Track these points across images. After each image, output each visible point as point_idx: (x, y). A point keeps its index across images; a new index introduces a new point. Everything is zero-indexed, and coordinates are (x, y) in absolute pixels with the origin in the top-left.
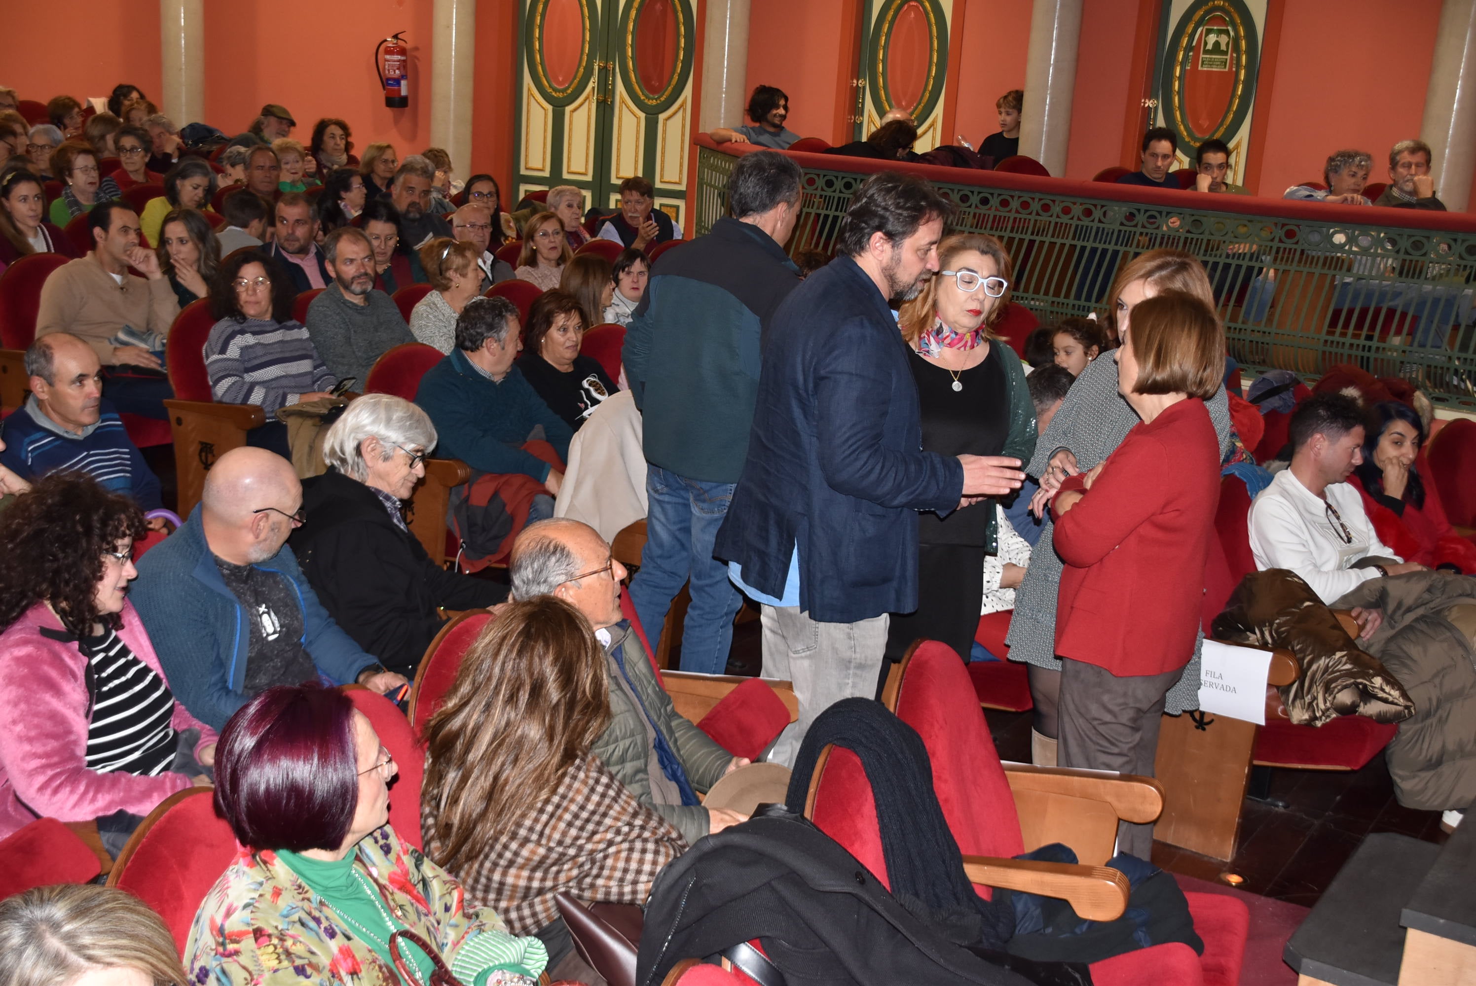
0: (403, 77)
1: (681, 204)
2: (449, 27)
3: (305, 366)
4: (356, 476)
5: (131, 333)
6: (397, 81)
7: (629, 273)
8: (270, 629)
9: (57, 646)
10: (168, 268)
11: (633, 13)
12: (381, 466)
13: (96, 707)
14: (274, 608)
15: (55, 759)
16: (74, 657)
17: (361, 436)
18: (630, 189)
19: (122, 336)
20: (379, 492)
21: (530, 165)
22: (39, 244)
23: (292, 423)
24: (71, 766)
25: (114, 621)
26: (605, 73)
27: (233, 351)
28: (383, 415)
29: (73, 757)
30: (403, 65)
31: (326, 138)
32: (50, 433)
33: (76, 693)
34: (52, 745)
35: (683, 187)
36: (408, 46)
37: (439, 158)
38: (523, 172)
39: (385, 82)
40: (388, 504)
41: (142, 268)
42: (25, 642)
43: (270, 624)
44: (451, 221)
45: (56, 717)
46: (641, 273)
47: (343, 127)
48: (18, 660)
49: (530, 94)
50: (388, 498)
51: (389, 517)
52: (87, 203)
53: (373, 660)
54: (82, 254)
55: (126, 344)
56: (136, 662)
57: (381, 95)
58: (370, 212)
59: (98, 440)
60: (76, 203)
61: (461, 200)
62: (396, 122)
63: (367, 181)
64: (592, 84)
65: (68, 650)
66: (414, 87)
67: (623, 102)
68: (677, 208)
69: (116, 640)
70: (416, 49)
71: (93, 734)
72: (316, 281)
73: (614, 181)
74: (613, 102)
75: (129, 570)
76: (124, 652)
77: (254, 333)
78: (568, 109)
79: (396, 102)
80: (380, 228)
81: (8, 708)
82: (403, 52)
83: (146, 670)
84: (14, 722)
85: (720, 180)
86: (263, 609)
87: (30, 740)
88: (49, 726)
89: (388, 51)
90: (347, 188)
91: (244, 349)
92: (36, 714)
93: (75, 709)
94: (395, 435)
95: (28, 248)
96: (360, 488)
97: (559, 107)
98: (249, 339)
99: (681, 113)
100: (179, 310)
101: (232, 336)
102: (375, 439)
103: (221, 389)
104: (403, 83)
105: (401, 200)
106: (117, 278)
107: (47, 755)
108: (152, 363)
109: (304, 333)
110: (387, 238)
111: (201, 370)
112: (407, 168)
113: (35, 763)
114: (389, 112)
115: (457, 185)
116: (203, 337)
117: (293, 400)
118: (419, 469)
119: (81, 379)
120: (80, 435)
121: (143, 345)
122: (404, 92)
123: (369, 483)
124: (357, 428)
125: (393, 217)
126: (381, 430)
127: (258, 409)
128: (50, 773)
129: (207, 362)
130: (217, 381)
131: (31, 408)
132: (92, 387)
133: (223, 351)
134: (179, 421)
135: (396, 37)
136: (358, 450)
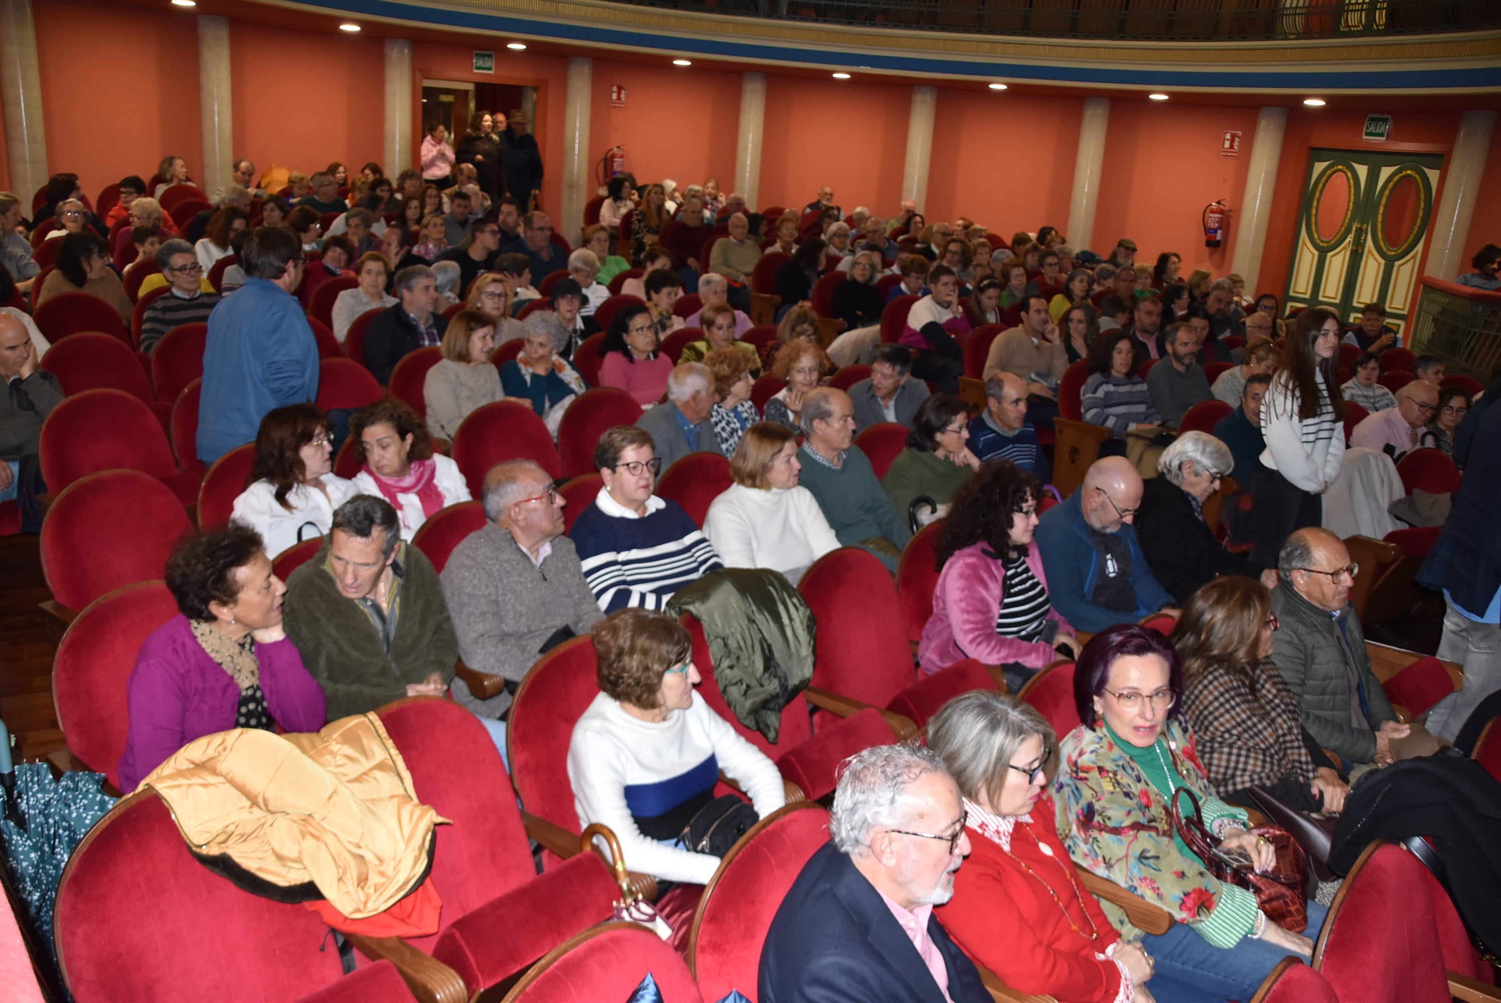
0: (1219, 228)
1: (1402, 324)
2: (1255, 198)
3: (1142, 408)
4: (1176, 482)
5: (1039, 375)
6: (1215, 231)
7: (1365, 368)
8: (1111, 570)
9: (989, 561)
10: (1067, 338)
11: (1387, 192)
12: (1192, 478)
13: (1007, 601)
14: (1115, 557)
15: (980, 626)
16: (998, 569)
17: (1184, 459)
18: (1372, 311)
19: (1033, 376)
20: (1189, 494)
21: (1298, 290)
22: (992, 318)
23: (1131, 441)
24: (988, 631)
25: (1023, 550)
26: (1360, 232)
27: (1100, 393)
28: (1200, 447)
29: (990, 626)
30: (1221, 221)
31: (1169, 264)
32: (993, 431)
33: (996, 589)
34: (979, 617)
35: (1405, 312)
36: (1226, 208)
37: (1236, 281)
38: (1291, 294)
39: (1207, 230)
40: (1194, 503)
41: (1049, 336)
42: (973, 555)
43: (1112, 567)
44: (1244, 323)
45: (984, 602)
46: (1373, 369)
47: (1177, 256)
48: (968, 565)
49: (1304, 243)
50: (1194, 499)
51: (1193, 510)
52: (1019, 295)
53: (1172, 600)
54: (1016, 326)
55: (1034, 381)
56: (1032, 577)
57: (1204, 239)
58: (1193, 312)
59: (1019, 439)
60: (1013, 295)
61: (1251, 310)
62: (1211, 255)
63: (1191, 295)
64: (1350, 238)
65: (996, 564)
66: (1226, 235)
67: (1370, 251)
68: (1399, 326)
69: (1024, 562)
70: (1231, 211)
71: (1002, 616)
72: (1154, 354)
73: (1355, 304)
74: (1363, 252)
75: (1034, 520)
76: (1027, 570)
77: (1115, 385)
78: (1330, 254)
79: (1212, 244)
80: (1197, 322)
81: (958, 592)
82: (1222, 212)
83: (1037, 584)
84: (961, 601)
85: (1435, 309)
86: (1109, 556)
87: (968, 612)
88: (979, 605)
89: (1212, 212)
90: (1179, 297)
91: (1107, 393)
92: (973, 598)
93: (995, 599)
94: (1206, 461)
95: (986, 320)
96: (1177, 490)
97: (1323, 253)
98: (1110, 388)
99: (1411, 263)
100: (1069, 366)
101: (1101, 384)
102: (1192, 462)
103: (1089, 415)
104: (1219, 232)
105: (1212, 305)
106: (1035, 340)
107: (976, 623)
108: (1048, 394)
109: (1144, 387)
110: (1203, 329)
111: (1079, 403)
112: (1218, 287)
113: (969, 626)
114: (1206, 250)
115: (1247, 299)
116: (1083, 381)
117: (1132, 427)
118: (1217, 484)
119: (1017, 401)
120: (1011, 434)
121: (1045, 383)
122: (1219, 237)
123: (1183, 488)
124: (1183, 453)
125: (1207, 316)
126: (1198, 456)
127: (1111, 431)
128: (977, 633)
129: (1082, 398)
130: (1087, 411)
131: (985, 416)
132: (1022, 407)
133: (1094, 392)
134: (1061, 432)
135: (1218, 203)
136: (1180, 467)
